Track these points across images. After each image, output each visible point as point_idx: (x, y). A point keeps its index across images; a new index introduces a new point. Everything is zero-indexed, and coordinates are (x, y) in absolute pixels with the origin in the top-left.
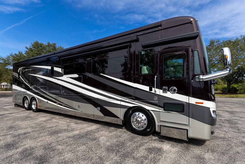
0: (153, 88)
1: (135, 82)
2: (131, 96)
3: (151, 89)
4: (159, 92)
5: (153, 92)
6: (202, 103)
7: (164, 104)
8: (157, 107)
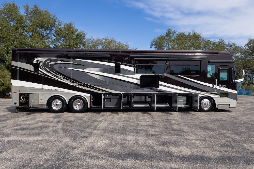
0: (215, 85)
1: (204, 82)
2: (202, 90)
3: (213, 86)
4: (218, 87)
5: (214, 87)
6: (235, 92)
7: (220, 93)
8: (216, 95)
